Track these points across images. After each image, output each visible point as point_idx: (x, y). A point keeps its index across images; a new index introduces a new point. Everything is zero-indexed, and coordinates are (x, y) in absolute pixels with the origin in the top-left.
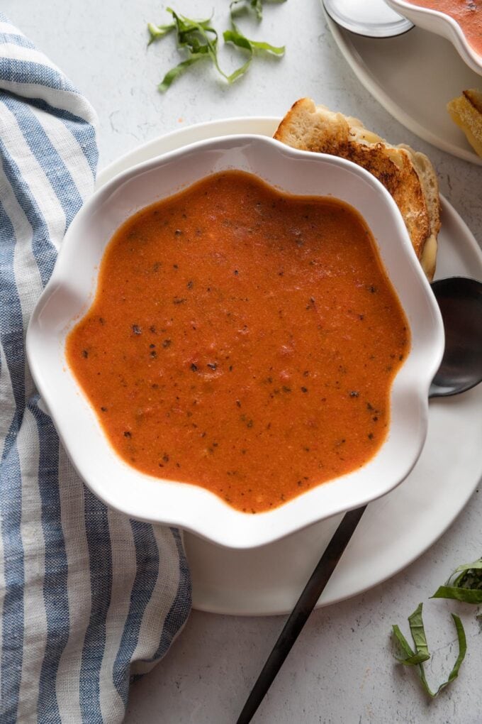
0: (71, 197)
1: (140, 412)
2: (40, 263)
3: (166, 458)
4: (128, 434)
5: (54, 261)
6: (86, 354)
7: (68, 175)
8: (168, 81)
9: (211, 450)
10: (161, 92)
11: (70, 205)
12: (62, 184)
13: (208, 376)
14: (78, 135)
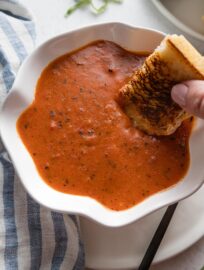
0: (22, 52)
1: (54, 156)
2: (6, 82)
3: (67, 182)
4: (47, 168)
5: (13, 81)
6: (26, 127)
7: (20, 42)
8: (69, 12)
9: (92, 178)
10: (66, 17)
11: (22, 56)
12: (18, 47)
13: (88, 138)
14: (26, 26)
